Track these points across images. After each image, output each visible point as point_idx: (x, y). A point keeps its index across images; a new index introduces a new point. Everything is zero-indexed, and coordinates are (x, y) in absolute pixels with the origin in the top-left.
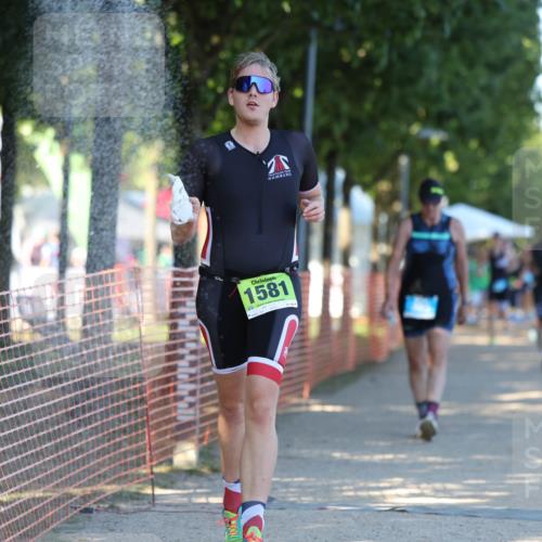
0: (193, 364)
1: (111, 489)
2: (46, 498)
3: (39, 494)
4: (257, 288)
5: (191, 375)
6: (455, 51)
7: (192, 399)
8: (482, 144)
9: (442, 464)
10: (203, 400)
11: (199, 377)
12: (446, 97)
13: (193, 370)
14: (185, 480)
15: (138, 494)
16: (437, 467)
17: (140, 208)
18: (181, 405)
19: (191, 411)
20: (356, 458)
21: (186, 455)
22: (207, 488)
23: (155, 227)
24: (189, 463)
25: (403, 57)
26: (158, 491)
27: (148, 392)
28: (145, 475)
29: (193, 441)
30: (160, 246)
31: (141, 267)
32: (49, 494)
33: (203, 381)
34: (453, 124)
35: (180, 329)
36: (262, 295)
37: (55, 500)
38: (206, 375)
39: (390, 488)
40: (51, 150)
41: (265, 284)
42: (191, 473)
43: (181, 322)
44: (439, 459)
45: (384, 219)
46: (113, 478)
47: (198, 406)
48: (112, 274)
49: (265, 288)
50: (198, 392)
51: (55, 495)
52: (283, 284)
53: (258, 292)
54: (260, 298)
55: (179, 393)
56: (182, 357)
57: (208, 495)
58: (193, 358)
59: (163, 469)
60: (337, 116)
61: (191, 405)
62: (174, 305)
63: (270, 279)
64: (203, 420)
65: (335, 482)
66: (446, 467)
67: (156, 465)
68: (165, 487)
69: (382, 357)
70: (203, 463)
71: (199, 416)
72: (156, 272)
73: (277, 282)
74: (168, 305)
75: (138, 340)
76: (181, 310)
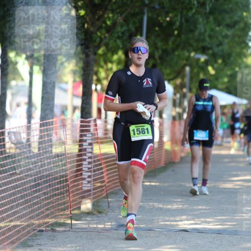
0: (90, 163)
1: (52, 221)
2: (21, 225)
3: (18, 223)
4: (137, 129)
5: (89, 168)
6: (211, 18)
7: (89, 179)
8: (224, 61)
9: (205, 209)
10: (94, 180)
11: (92, 169)
12: (207, 39)
13: (90, 166)
14: (86, 217)
15: (65, 223)
16: (203, 211)
17: (65, 91)
18: (84, 182)
19: (89, 185)
20: (165, 207)
21: (87, 205)
22: (97, 220)
23: (72, 100)
24: (88, 209)
25: (187, 21)
26: (74, 222)
27: (69, 176)
28: (68, 215)
29: (90, 199)
30: (75, 108)
31: (65, 118)
32: (23, 223)
33: (94, 171)
34: (210, 52)
35: (84, 147)
36: (138, 132)
37: (25, 226)
38: (96, 168)
39: (181, 221)
40: (24, 64)
41: (141, 128)
42: (88, 214)
43: (84, 144)
44: (204, 207)
45: (178, 96)
46: (52, 216)
47: (92, 183)
48: (52, 122)
49: (140, 130)
50: (92, 176)
51: (26, 224)
52: (147, 129)
53: (137, 131)
54: (138, 134)
55: (84, 177)
56: (85, 160)
57: (97, 224)
58: (90, 160)
59: (76, 212)
60: (157, 48)
61: (89, 182)
62: (81, 136)
63: (143, 126)
64: (94, 189)
65: (156, 218)
66: (207, 211)
67: (73, 210)
68: (77, 220)
69: (178, 160)
70: (94, 209)
71: (92, 187)
72: (73, 121)
73: (145, 128)
74: (78, 136)
75: (64, 152)
76: (84, 138)
